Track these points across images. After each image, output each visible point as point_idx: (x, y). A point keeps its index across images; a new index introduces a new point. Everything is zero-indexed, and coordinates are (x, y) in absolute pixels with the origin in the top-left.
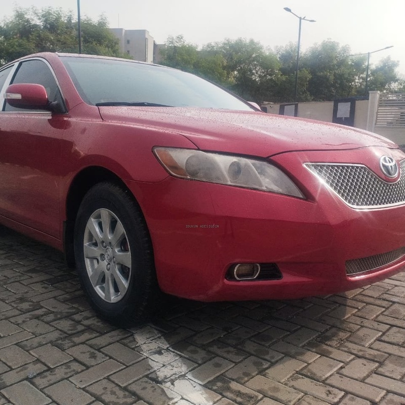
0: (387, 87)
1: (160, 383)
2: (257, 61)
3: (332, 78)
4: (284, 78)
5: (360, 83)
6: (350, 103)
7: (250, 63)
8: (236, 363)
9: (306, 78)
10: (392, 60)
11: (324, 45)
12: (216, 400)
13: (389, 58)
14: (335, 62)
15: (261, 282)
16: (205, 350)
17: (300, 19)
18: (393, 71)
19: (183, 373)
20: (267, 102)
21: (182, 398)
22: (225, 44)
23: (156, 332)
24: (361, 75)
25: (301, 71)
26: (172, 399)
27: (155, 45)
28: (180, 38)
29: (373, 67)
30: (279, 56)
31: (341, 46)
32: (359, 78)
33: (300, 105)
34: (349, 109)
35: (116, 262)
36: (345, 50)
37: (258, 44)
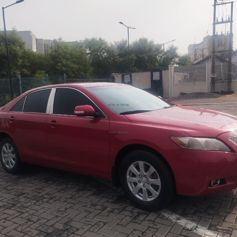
0: (173, 60)
1: (191, 230)
2: (105, 50)
3: (147, 58)
4: (121, 59)
5: (159, 59)
6: (159, 72)
7: (101, 51)
8: (212, 219)
9: (134, 59)
10: (174, 46)
11: (141, 40)
12: (217, 233)
13: (173, 45)
14: (147, 49)
15: (220, 186)
16: (195, 215)
17: (128, 27)
18: (175, 51)
19: (196, 226)
20: (114, 74)
21: (205, 235)
22: (85, 41)
23: (169, 211)
24: (160, 55)
25: (130, 55)
26: (202, 236)
27: (36, 40)
28: (60, 39)
29: (165, 50)
30: (116, 46)
31: (149, 40)
32: (159, 56)
33: (133, 74)
34: (159, 75)
35: (150, 184)
36: (151, 42)
37: (104, 40)
